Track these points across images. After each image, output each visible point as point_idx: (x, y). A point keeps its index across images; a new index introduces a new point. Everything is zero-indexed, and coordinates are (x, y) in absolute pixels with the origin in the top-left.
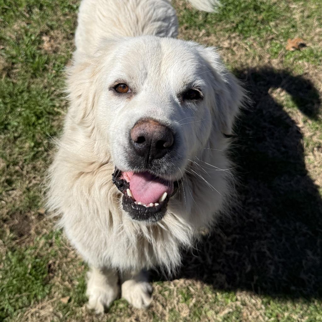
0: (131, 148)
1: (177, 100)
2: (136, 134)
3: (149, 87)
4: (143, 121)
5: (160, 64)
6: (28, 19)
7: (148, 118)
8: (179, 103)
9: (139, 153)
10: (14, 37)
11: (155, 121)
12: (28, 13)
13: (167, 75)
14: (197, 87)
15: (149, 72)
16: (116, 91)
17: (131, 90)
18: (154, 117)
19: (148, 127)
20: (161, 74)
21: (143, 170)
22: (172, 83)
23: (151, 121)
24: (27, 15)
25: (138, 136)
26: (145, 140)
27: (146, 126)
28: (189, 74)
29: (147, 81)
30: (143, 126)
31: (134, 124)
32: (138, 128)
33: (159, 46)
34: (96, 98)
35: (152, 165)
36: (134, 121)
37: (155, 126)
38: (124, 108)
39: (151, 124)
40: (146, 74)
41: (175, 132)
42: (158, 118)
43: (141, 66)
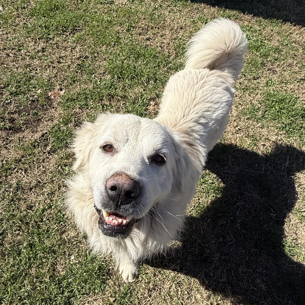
0: (106, 193)
1: (147, 161)
2: (111, 183)
3: (128, 149)
4: (117, 174)
5: (138, 134)
6: (145, 87)
7: (121, 173)
8: (148, 163)
9: (111, 198)
10: (133, 97)
11: (127, 175)
12: (146, 83)
13: (142, 142)
14: (163, 153)
15: (130, 138)
16: (104, 149)
17: (115, 150)
18: (126, 172)
19: (120, 179)
20: (138, 141)
21: (112, 211)
22: (144, 148)
23: (124, 175)
24: (146, 84)
25: (112, 185)
26: (117, 189)
27: (119, 178)
28: (158, 143)
29: (127, 145)
30: (116, 178)
31: (111, 175)
32: (113, 179)
33: (140, 122)
34: (91, 152)
35: (120, 209)
36: (112, 173)
37: (126, 179)
38: (107, 161)
39: (123, 177)
40: (128, 139)
41: (141, 186)
42: (129, 173)
43: (125, 134)
